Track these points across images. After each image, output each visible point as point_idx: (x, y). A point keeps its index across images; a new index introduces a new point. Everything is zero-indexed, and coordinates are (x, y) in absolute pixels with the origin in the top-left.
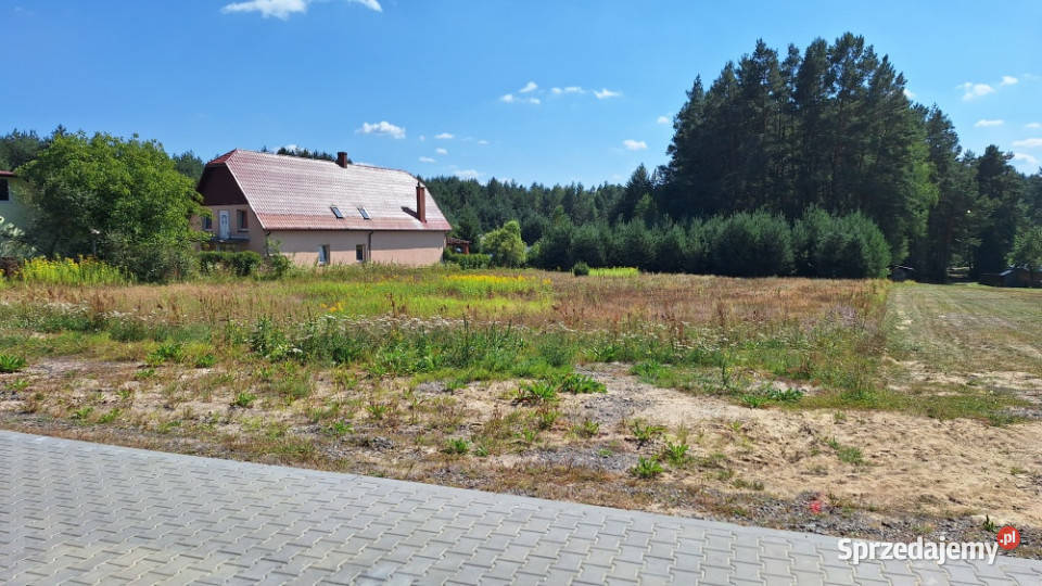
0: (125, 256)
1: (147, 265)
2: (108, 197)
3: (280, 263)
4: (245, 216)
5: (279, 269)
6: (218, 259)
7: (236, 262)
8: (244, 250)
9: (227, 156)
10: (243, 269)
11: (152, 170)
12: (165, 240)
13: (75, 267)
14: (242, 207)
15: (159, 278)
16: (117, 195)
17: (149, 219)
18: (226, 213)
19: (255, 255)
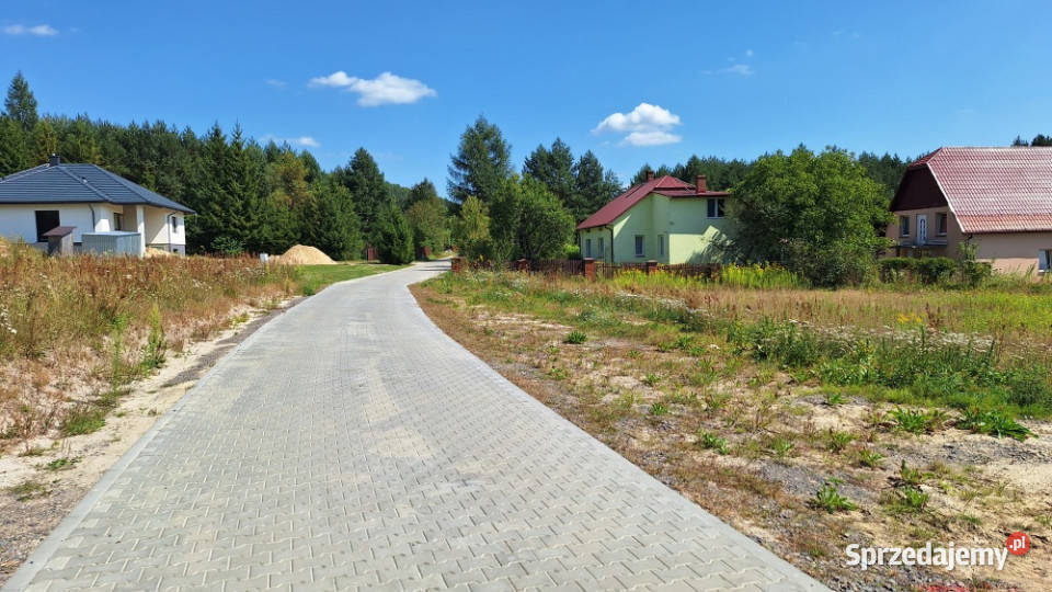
0: (805, 262)
1: (823, 271)
2: (796, 209)
3: (974, 271)
4: (945, 220)
5: (974, 277)
6: (905, 265)
7: (924, 269)
8: (936, 256)
9: (929, 156)
10: (930, 276)
11: (838, 179)
12: (843, 248)
13: (761, 272)
14: (941, 210)
15: (835, 283)
16: (803, 206)
17: (832, 227)
18: (924, 217)
19: (948, 261)
